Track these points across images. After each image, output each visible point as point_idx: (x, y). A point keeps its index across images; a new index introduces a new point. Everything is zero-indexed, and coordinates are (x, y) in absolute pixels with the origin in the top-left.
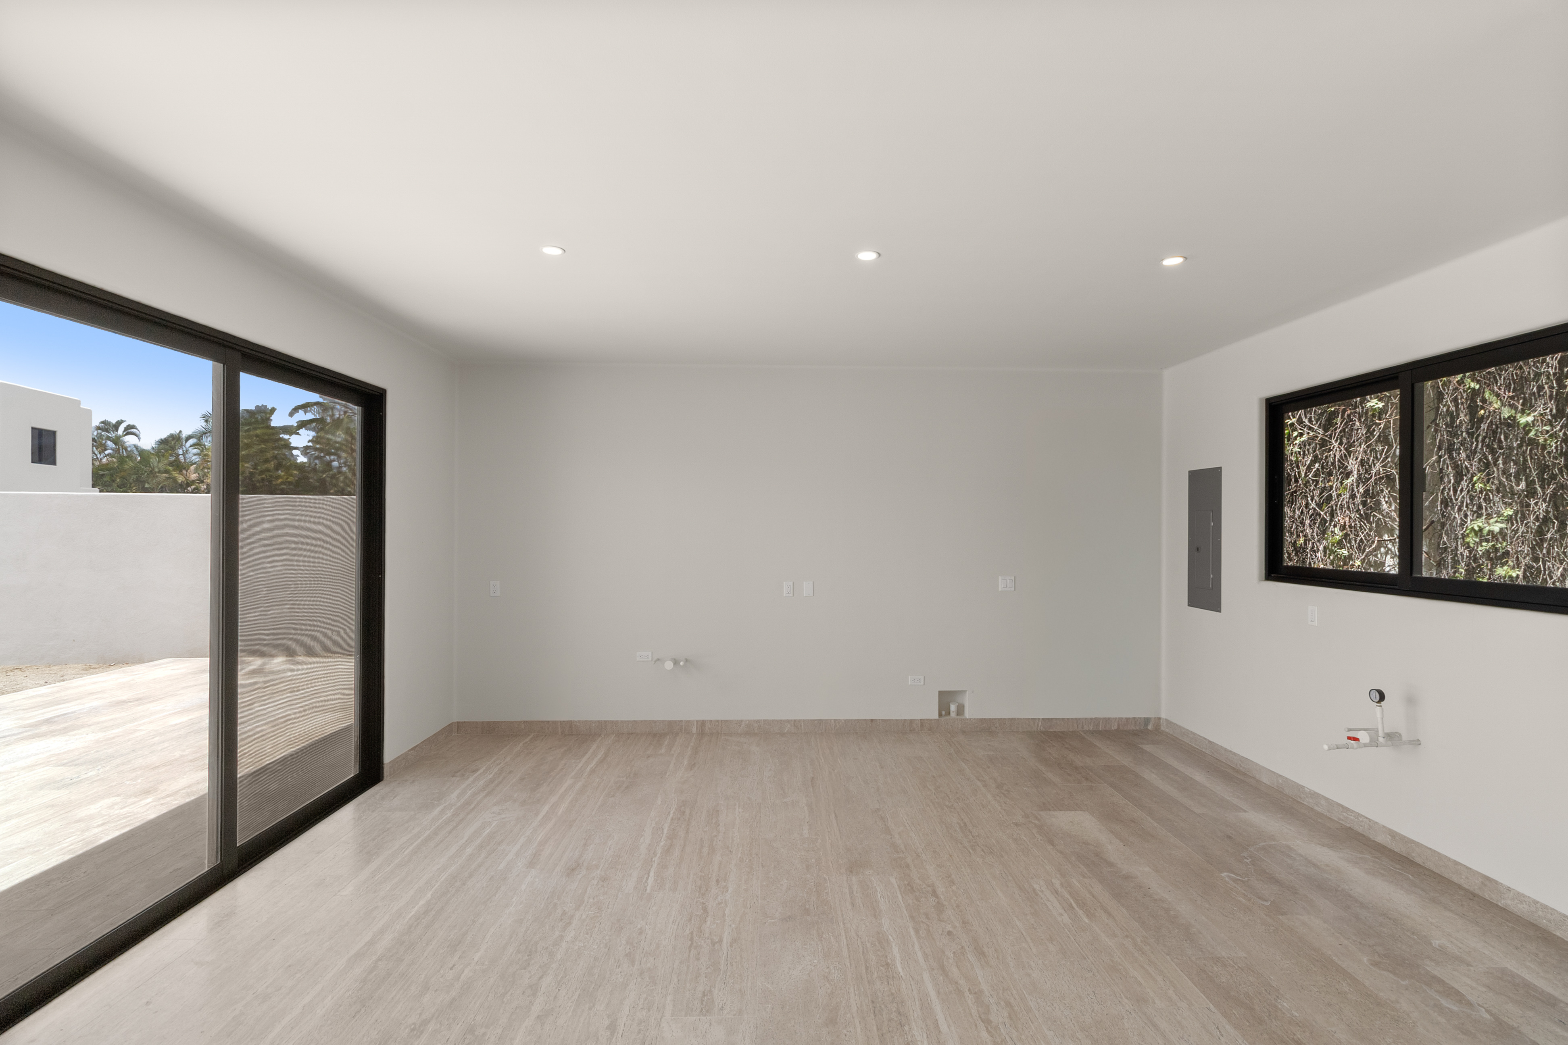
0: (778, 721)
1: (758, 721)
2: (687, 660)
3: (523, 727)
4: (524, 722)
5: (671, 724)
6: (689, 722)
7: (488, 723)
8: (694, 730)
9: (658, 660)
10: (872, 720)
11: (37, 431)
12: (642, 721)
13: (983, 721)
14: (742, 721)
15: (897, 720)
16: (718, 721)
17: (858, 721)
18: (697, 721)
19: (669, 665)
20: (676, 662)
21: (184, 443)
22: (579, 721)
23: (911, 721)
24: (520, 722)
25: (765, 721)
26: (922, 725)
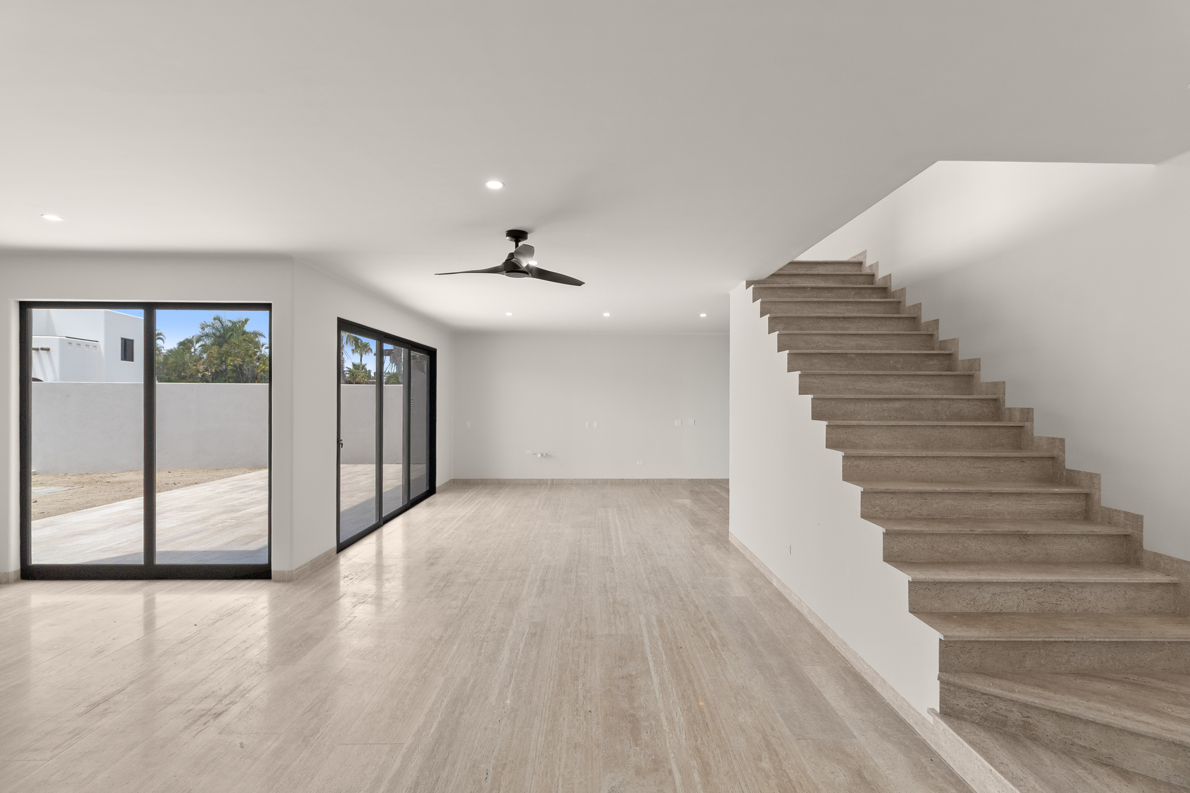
0: (584, 479)
1: (575, 479)
2: (546, 454)
3: (480, 481)
4: (480, 479)
5: (540, 480)
6: (547, 479)
7: (466, 480)
8: (549, 483)
9: (534, 454)
10: (622, 479)
11: (123, 340)
12: (528, 479)
13: (668, 480)
14: (569, 479)
15: (633, 479)
16: (559, 479)
17: (616, 479)
18: (550, 479)
19: (539, 455)
20: (542, 455)
21: (195, 344)
22: (502, 479)
23: (639, 480)
24: (478, 479)
25: (578, 479)
26: (643, 481)
